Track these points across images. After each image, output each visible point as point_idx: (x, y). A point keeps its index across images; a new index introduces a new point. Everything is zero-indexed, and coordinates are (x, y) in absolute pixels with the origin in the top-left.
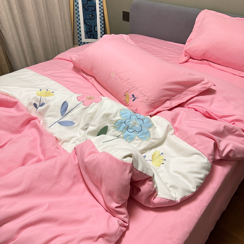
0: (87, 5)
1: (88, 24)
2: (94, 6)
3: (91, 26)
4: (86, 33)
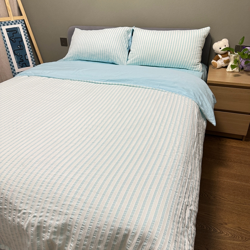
0: (14, 38)
1: (18, 54)
2: (20, 38)
3: (21, 56)
4: (18, 63)
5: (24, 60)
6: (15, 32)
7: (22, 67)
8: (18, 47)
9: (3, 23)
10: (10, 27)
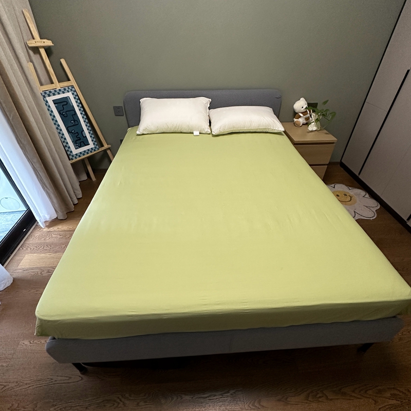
0: (65, 111)
1: (73, 131)
2: (73, 110)
3: (77, 133)
4: (75, 142)
5: (82, 138)
6: (65, 103)
7: (80, 147)
8: (72, 122)
9: (48, 92)
10: (57, 97)
